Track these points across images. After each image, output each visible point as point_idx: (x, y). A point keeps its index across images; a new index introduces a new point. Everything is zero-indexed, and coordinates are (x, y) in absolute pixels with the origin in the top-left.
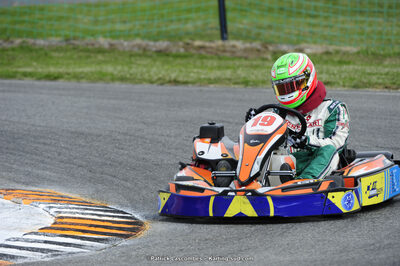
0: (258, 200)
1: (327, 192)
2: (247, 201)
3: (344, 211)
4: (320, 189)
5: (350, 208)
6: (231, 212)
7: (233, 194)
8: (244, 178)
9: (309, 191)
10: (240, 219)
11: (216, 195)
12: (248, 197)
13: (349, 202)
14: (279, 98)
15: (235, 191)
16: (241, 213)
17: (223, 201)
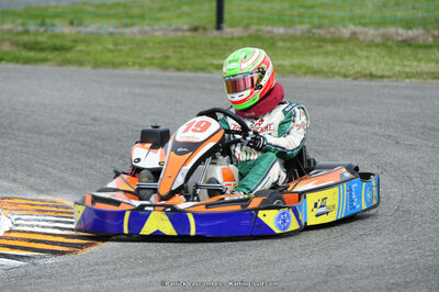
0: (177, 217)
1: (257, 210)
2: (166, 217)
3: (278, 231)
4: (251, 206)
5: (285, 228)
6: (147, 230)
7: (151, 209)
8: (164, 191)
9: (237, 208)
10: (157, 237)
11: (132, 210)
12: (167, 213)
13: (284, 221)
14: (229, 96)
15: (154, 206)
16: (158, 231)
17: (139, 217)
